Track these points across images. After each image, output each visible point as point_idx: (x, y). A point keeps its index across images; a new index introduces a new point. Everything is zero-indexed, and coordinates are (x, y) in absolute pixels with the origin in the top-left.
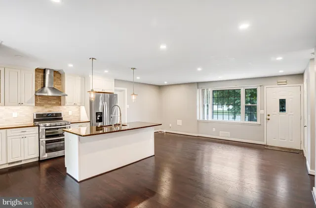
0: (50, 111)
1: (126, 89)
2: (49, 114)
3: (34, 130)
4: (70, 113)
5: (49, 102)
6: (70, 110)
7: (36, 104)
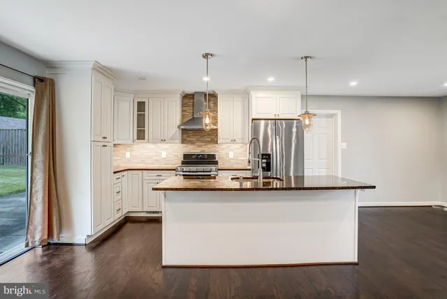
0: (204, 151)
1: (339, 112)
2: (199, 155)
3: (169, 175)
4: (231, 155)
5: (202, 139)
6: (232, 150)
7: (183, 141)
